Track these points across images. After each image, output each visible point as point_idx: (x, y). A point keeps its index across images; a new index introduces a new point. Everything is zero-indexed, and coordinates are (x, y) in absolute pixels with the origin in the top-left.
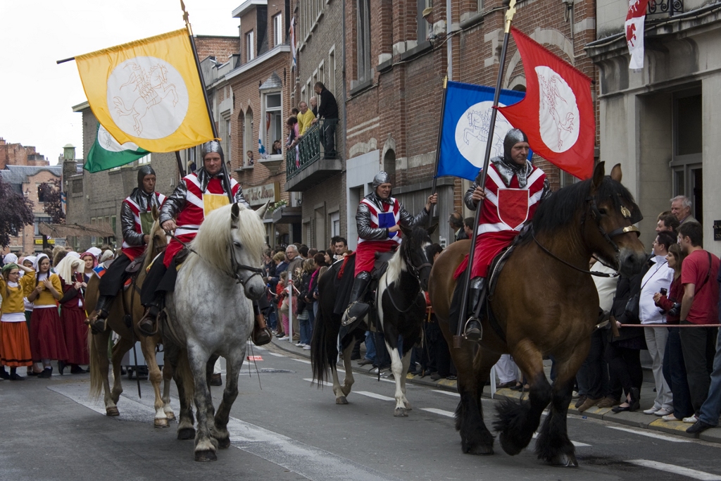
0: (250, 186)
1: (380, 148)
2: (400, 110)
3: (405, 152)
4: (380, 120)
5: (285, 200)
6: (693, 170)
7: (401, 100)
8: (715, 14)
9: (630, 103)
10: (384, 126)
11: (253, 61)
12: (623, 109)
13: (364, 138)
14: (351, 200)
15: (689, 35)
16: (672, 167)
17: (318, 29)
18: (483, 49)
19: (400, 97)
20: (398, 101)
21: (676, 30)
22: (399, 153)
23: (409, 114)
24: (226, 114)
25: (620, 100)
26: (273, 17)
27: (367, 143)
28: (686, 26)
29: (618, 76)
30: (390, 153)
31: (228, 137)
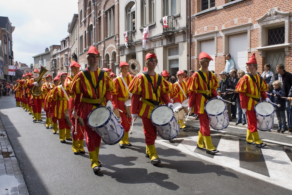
0: (63, 70)
1: (84, 64)
4: (84, 59)
8: (138, 42)
9: (125, 57)
11: (63, 49)
13: (82, 62)
15: (134, 46)
17: (74, 44)
18: (101, 47)
21: (132, 45)
24: (59, 59)
25: (123, 56)
26: (67, 42)
28: (134, 44)
29: (123, 52)
30: (86, 64)
31: (59, 62)
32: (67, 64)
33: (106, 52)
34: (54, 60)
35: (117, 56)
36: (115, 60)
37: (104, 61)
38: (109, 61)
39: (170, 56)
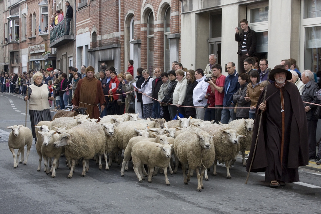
0: (35, 45)
1: (90, 31)
2: (98, 16)
3: (100, 33)
4: (90, 20)
5: (49, 51)
6: (217, 44)
7: (99, 12)
9: (193, 16)
10: (92, 22)
12: (190, 19)
13: (84, 27)
14: (78, 52)
16: (209, 42)
19: (99, 11)
20: (98, 12)
22: (98, 33)
23: (102, 18)
24: (25, 15)
25: (189, 15)
27: (84, 29)
29: (188, 5)
30: (94, 33)
31: (25, 24)
32: (46, 31)
33: (145, 5)
34: (13, 18)
35: (173, 14)
36: (168, 25)
37: (140, 25)
38: (151, 25)
39: (307, 18)
